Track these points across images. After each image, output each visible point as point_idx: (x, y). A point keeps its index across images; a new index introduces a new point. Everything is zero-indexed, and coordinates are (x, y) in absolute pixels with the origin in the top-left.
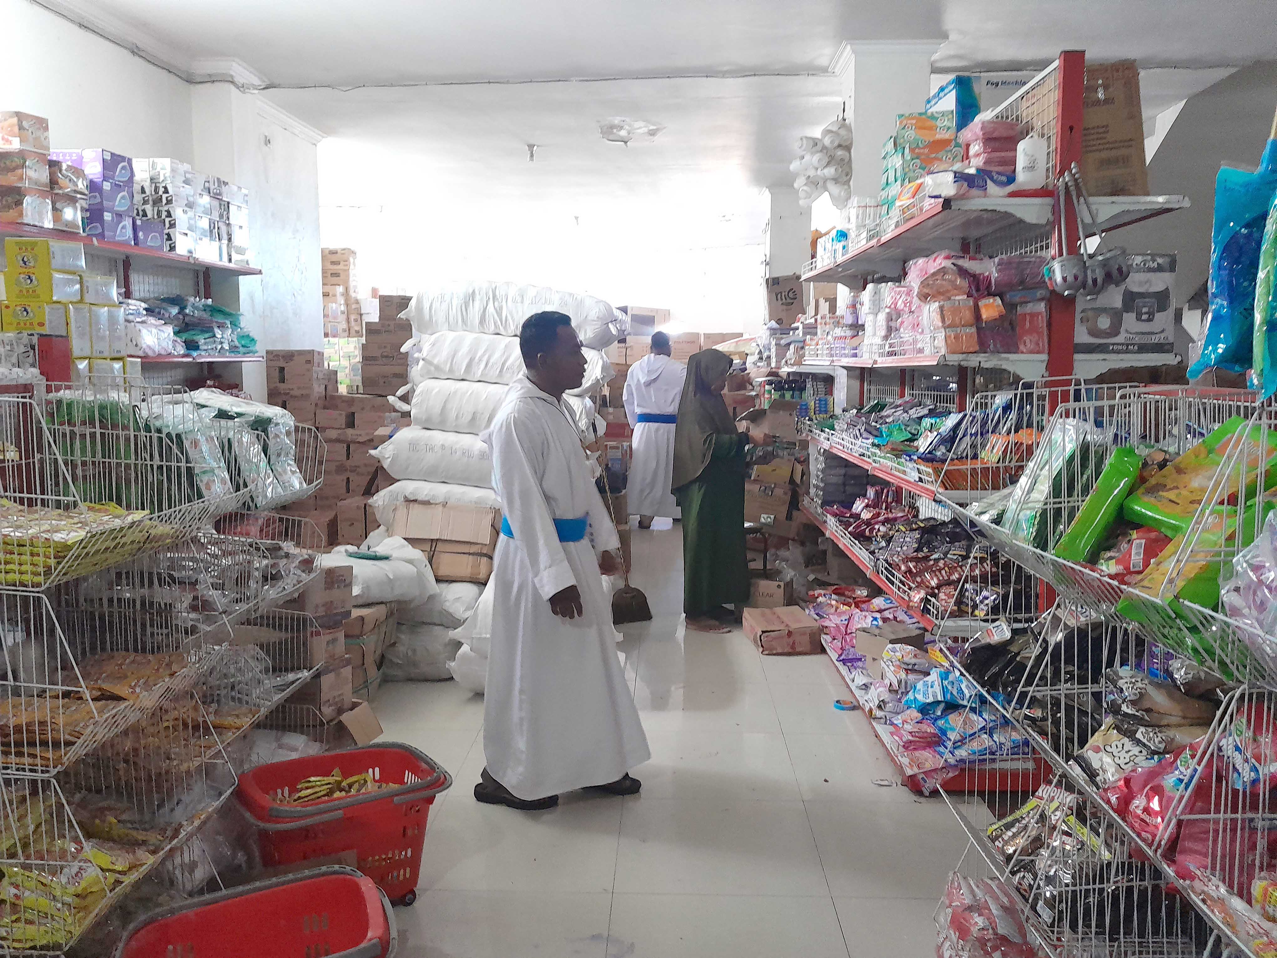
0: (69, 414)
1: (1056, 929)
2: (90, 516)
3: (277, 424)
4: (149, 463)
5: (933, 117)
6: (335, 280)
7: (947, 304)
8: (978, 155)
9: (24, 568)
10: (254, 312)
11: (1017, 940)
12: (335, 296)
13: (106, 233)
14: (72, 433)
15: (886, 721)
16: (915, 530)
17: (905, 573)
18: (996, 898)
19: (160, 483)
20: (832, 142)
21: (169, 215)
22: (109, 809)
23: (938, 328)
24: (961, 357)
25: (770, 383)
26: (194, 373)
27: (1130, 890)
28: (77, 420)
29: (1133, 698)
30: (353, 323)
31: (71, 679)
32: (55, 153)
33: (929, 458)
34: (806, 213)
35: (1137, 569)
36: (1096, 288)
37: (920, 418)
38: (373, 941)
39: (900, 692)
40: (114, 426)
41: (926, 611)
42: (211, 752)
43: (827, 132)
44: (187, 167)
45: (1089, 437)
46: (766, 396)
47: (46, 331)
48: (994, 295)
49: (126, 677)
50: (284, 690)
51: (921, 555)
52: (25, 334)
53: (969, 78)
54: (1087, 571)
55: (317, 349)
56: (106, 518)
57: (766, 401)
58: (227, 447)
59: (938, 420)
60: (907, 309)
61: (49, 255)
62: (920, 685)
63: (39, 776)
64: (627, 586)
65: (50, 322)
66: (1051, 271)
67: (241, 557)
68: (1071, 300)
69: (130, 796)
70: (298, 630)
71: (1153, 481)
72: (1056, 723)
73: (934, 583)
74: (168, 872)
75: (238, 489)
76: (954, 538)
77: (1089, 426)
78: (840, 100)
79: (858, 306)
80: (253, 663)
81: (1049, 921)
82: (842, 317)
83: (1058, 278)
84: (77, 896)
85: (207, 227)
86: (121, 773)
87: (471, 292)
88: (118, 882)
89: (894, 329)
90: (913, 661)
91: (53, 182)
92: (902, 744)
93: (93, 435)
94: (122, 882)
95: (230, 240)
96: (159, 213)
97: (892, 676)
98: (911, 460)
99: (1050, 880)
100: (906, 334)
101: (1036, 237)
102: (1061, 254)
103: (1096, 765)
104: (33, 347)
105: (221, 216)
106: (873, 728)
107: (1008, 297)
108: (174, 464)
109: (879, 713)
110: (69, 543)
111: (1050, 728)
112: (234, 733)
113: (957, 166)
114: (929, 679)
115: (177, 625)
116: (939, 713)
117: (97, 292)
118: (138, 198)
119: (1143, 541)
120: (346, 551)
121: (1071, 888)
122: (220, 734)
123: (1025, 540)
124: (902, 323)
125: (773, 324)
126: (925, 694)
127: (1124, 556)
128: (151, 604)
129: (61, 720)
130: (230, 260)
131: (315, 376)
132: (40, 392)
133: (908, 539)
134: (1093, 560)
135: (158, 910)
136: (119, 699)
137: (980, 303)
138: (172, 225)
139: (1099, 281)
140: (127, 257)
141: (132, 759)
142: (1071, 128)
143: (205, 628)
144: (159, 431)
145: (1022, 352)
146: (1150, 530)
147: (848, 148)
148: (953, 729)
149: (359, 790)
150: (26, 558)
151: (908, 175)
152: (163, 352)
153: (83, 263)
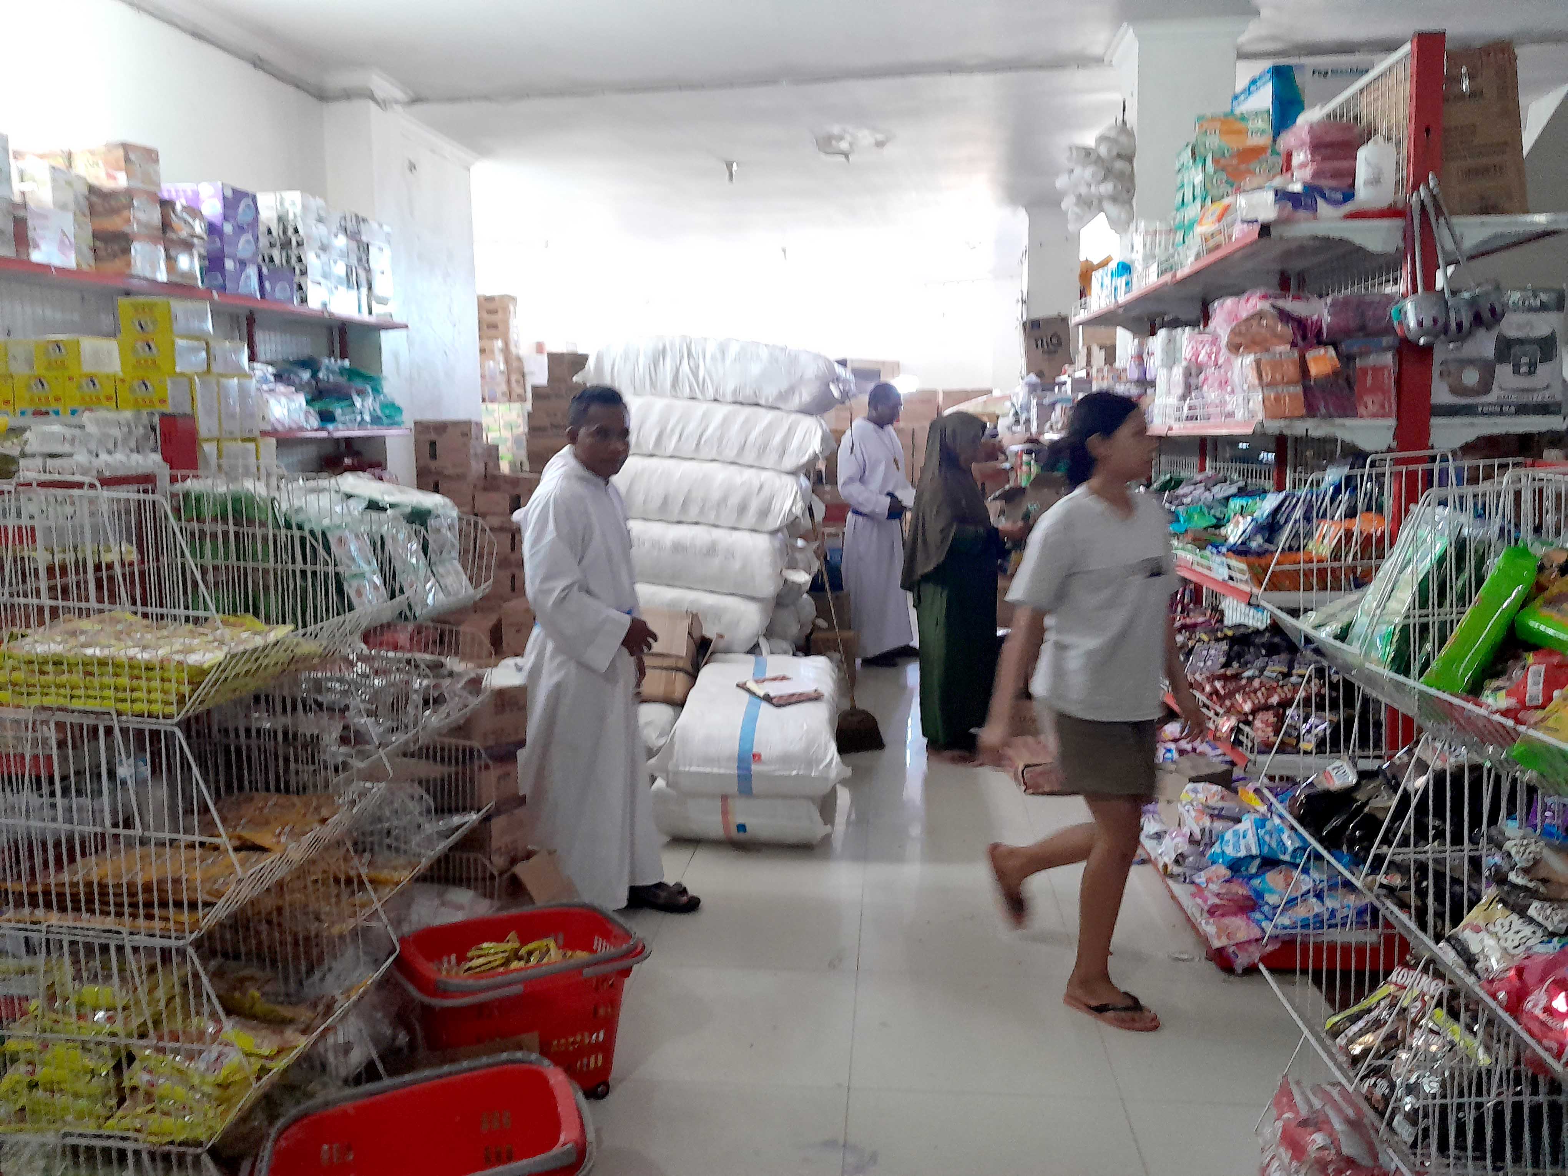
0: (198, 508)
1: (1419, 1151)
2: (227, 632)
3: (438, 516)
4: (290, 567)
5: (1243, 118)
6: (492, 332)
7: (1265, 358)
8: (1303, 166)
9: (153, 696)
10: (398, 374)
11: (1366, 1161)
12: (492, 352)
13: (228, 285)
14: (202, 533)
15: (1185, 879)
16: (1222, 639)
17: (1211, 694)
18: (1339, 1110)
19: (304, 591)
20: (1109, 151)
21: (300, 260)
22: (252, 978)
23: (1254, 386)
24: (1282, 423)
25: (1029, 452)
26: (329, 449)
27: (1517, 1107)
28: (207, 514)
29: (1525, 865)
30: (514, 384)
31: (208, 827)
32: (167, 189)
33: (1241, 551)
34: (1074, 240)
35: (1534, 703)
36: (1461, 334)
37: (1227, 499)
38: (568, 1146)
39: (1202, 843)
40: (251, 522)
41: (1238, 743)
42: (368, 912)
43: (1102, 139)
44: (320, 202)
45: (1465, 532)
46: (1024, 468)
47: (168, 409)
48: (1325, 344)
49: (267, 823)
50: (448, 838)
51: (1229, 672)
52: (144, 413)
53: (1290, 68)
54: (1470, 706)
55: (474, 418)
56: (245, 635)
57: (1024, 477)
58: (379, 545)
59: (1250, 501)
60: (1212, 363)
61: (171, 318)
62: (1228, 835)
63: (173, 943)
64: (853, 707)
65: (173, 398)
66: (1402, 312)
67: (397, 677)
68: (1428, 350)
69: (274, 963)
70: (464, 762)
71: (1554, 590)
72: (1422, 894)
73: (1247, 707)
74: (319, 1054)
75: (393, 596)
76: (1272, 650)
77: (1466, 518)
78: (1118, 97)
79: (1145, 356)
80: (411, 805)
81: (1410, 1140)
82: (1125, 370)
83: (1412, 323)
84: (219, 1085)
85: (343, 273)
86: (264, 936)
87: (661, 347)
88: (264, 1070)
89: (1193, 387)
90: (1221, 804)
91: (166, 225)
92: (1206, 908)
93: (226, 534)
94: (270, 1070)
95: (370, 288)
96: (288, 260)
97: (1194, 824)
98: (1219, 552)
99: (1411, 1089)
100: (1211, 394)
101: (1381, 268)
102: (1415, 290)
103: (1474, 948)
104: (154, 429)
105: (360, 260)
106: (1168, 886)
107: (1343, 347)
108: (319, 568)
109: (1176, 870)
110: (206, 666)
111: (1413, 901)
112: (392, 890)
113: (1278, 182)
114: (1240, 827)
115: (325, 762)
116: (1253, 870)
117: (225, 360)
118: (264, 241)
119: (1543, 668)
120: (516, 665)
121: (1439, 1101)
122: (376, 890)
123: (1379, 662)
124: (1206, 379)
125: (1033, 378)
126: (1237, 847)
127: (1518, 686)
128: (295, 736)
129: (198, 876)
130: (370, 313)
131: (472, 451)
132: (164, 482)
133: (1212, 652)
134: (1475, 690)
135: (310, 1103)
136: (262, 849)
137: (1307, 355)
138: (304, 273)
139: (1466, 324)
140: (251, 312)
141: (275, 921)
142: (1428, 130)
143: (358, 764)
144: (300, 527)
145: (1362, 417)
146: (1551, 652)
147: (1129, 158)
148: (1271, 891)
149: (541, 959)
150: (157, 684)
151: (1210, 194)
152: (294, 426)
153: (209, 326)
